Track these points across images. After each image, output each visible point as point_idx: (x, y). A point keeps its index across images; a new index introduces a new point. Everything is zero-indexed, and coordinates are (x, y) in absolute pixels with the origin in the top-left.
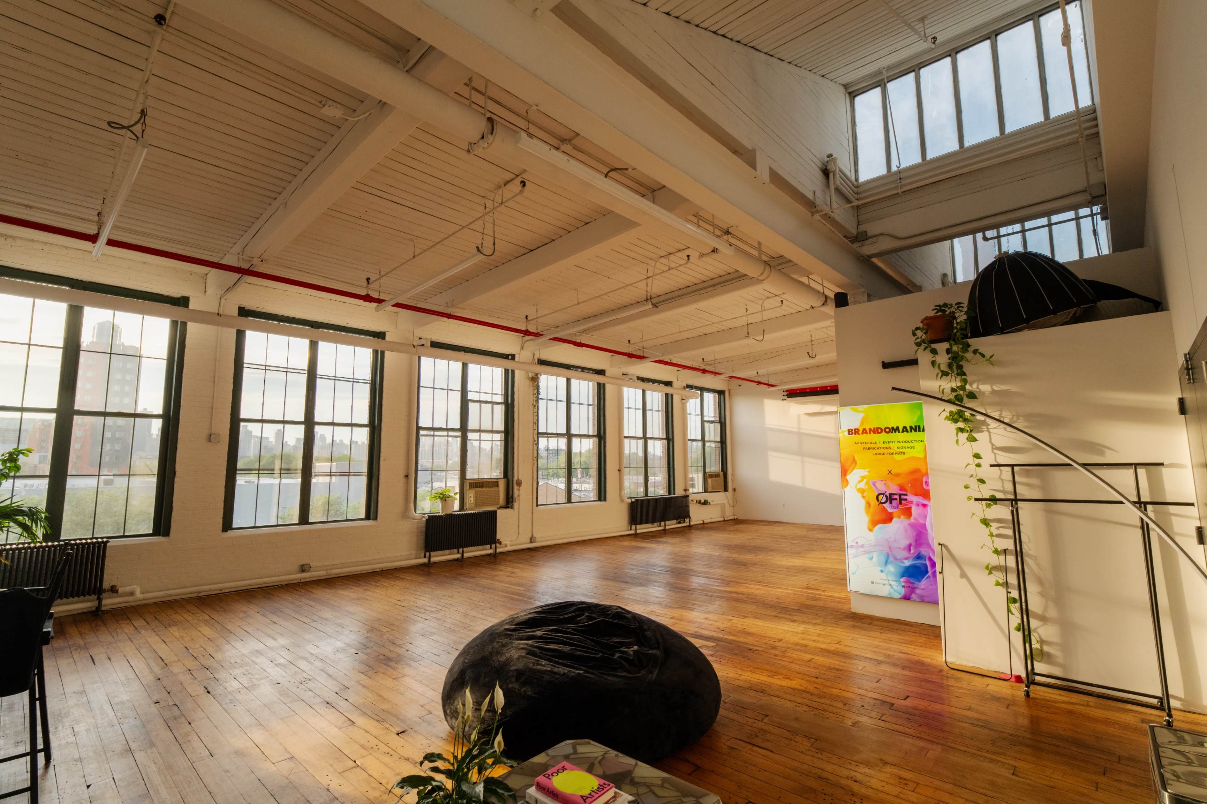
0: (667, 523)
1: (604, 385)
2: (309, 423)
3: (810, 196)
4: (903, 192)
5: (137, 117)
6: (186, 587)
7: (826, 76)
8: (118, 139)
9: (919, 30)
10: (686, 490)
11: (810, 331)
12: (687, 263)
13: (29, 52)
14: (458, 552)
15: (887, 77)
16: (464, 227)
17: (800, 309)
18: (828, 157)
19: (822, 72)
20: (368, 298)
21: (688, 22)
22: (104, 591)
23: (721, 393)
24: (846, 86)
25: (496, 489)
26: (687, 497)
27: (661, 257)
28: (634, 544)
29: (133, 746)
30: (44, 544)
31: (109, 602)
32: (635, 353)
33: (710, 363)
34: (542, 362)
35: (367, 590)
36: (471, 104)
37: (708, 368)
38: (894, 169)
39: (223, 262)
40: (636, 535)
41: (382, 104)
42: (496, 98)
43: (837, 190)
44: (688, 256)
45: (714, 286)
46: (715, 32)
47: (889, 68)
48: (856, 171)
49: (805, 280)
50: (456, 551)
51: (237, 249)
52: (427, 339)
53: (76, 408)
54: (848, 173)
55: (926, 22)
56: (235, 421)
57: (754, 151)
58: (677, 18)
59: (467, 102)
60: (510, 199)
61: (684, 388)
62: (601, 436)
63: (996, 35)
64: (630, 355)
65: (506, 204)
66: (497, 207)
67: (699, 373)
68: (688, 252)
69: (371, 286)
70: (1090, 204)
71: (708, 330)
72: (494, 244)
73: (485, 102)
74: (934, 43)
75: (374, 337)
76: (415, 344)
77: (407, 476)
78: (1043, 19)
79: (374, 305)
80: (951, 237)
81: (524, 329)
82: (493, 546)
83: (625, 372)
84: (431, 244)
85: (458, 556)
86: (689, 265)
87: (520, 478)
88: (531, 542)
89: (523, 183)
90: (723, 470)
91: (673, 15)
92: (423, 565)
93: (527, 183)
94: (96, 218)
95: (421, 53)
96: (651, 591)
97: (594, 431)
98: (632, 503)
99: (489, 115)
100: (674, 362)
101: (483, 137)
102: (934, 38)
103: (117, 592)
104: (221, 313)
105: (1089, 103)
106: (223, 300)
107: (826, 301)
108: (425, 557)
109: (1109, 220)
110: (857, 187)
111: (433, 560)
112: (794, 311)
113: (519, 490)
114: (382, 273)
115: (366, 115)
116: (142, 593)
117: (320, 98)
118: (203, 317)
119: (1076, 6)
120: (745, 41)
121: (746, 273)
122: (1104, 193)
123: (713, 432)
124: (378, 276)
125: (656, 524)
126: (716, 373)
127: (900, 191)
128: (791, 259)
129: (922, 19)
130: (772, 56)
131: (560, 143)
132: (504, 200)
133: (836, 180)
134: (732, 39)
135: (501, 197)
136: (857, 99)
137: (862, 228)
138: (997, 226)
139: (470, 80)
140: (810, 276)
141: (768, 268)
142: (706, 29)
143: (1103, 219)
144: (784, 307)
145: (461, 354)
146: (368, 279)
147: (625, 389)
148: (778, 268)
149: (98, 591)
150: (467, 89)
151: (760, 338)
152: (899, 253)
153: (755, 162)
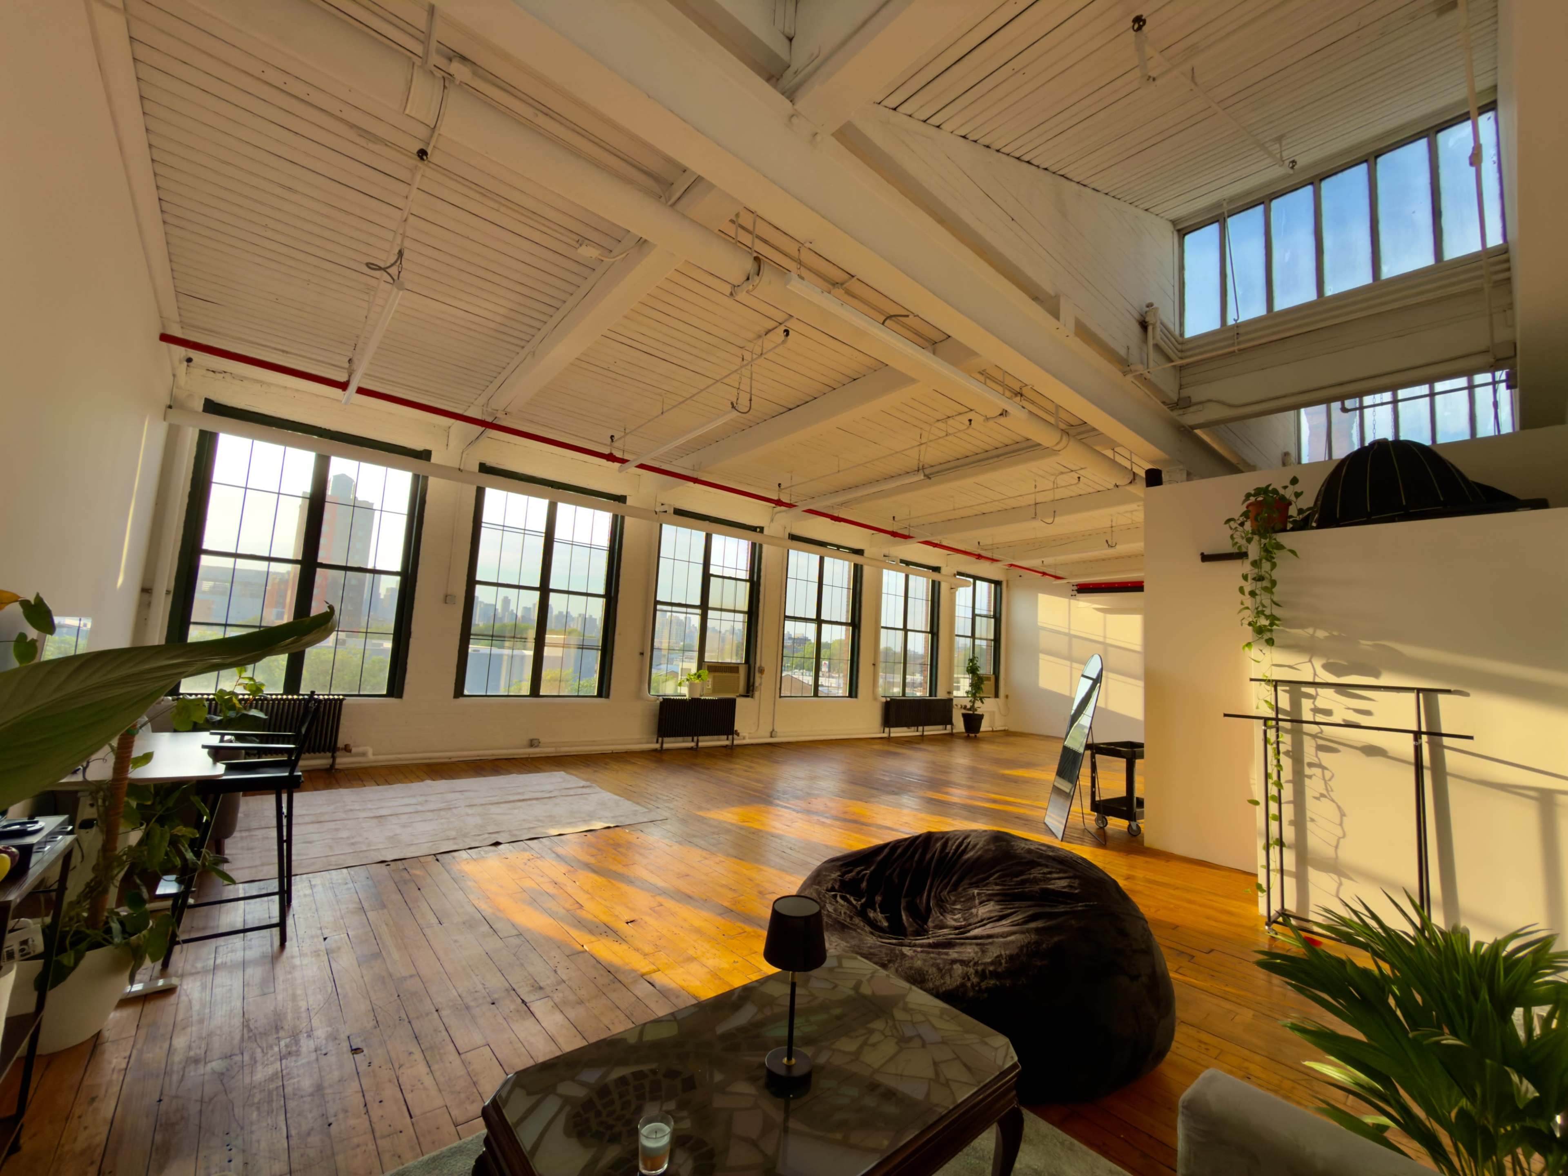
0: (926, 728)
1: (862, 566)
2: (544, 589)
3: (1123, 352)
4: (1240, 350)
5: (393, 259)
6: (415, 752)
7: (1151, 210)
8: (373, 282)
9: (1275, 152)
10: (949, 693)
11: (1111, 515)
12: (968, 428)
13: (296, 192)
14: (693, 741)
15: (1228, 211)
16: (717, 381)
17: (1100, 488)
18: (1148, 306)
19: (1146, 206)
20: (610, 458)
21: (988, 147)
22: (339, 749)
23: (997, 583)
24: (1174, 222)
25: (736, 675)
26: (950, 701)
27: (938, 421)
28: (886, 748)
29: (366, 906)
30: (285, 697)
31: (343, 761)
32: (900, 532)
33: (986, 548)
34: (793, 537)
35: (595, 771)
36: (737, 243)
37: (983, 553)
38: (1230, 322)
39: (466, 414)
40: (889, 739)
41: (642, 242)
42: (764, 237)
43: (1157, 346)
44: (970, 420)
45: (998, 456)
46: (1018, 158)
47: (1231, 200)
48: (1182, 324)
49: (1109, 453)
50: (690, 738)
51: (482, 400)
52: (670, 505)
53: (319, 561)
54: (1171, 326)
55: (1284, 143)
56: (472, 582)
57: (1057, 297)
58: (975, 141)
59: (734, 241)
60: (770, 350)
61: (955, 575)
62: (855, 624)
63: (1377, 157)
64: (894, 534)
65: (766, 356)
66: (756, 359)
67: (973, 559)
68: (971, 415)
69: (615, 444)
70: (1492, 368)
71: (985, 509)
72: (751, 400)
73: (753, 243)
74: (1292, 168)
75: (615, 500)
76: (657, 510)
77: (642, 654)
78: (1441, 136)
79: (617, 465)
80: (1297, 407)
81: (776, 498)
82: (730, 737)
83: (887, 553)
84: (681, 400)
85: (693, 744)
86: (970, 431)
87: (763, 665)
88: (771, 737)
89: (787, 332)
90: (994, 673)
91: (971, 138)
92: (655, 750)
93: (791, 332)
94: (347, 365)
95: (686, 187)
96: (905, 801)
97: (847, 618)
98: (887, 703)
99: (755, 255)
100: (945, 543)
101: (748, 279)
102: (1294, 162)
103: (350, 751)
104: (462, 468)
105: (1499, 241)
106: (464, 455)
107: (1134, 479)
108: (657, 742)
109: (1517, 390)
110: (1182, 343)
111: (666, 746)
112: (1090, 490)
113: (761, 678)
114: (627, 431)
115: (623, 255)
116: (374, 754)
117: (576, 238)
118: (444, 472)
119: (1489, 118)
120: (1052, 169)
121: (1039, 441)
122: (1512, 353)
123: (985, 628)
124: (623, 434)
125: (913, 729)
126: (993, 560)
127: (1236, 348)
128: (1097, 427)
129: (1279, 139)
130: (1085, 186)
131: (830, 286)
132: (764, 351)
133: (1155, 335)
134: (1038, 167)
135: (760, 349)
136: (1187, 238)
137: (1185, 393)
138: (1360, 395)
139: (737, 215)
140: (1116, 449)
141: (1065, 438)
142: (1008, 155)
143: (1508, 387)
144: (1081, 485)
145: (706, 524)
146: (612, 437)
147: (885, 571)
148: (1079, 437)
149: (333, 748)
150: (733, 227)
151: (1050, 520)
152: (1229, 425)
153: (1059, 310)
